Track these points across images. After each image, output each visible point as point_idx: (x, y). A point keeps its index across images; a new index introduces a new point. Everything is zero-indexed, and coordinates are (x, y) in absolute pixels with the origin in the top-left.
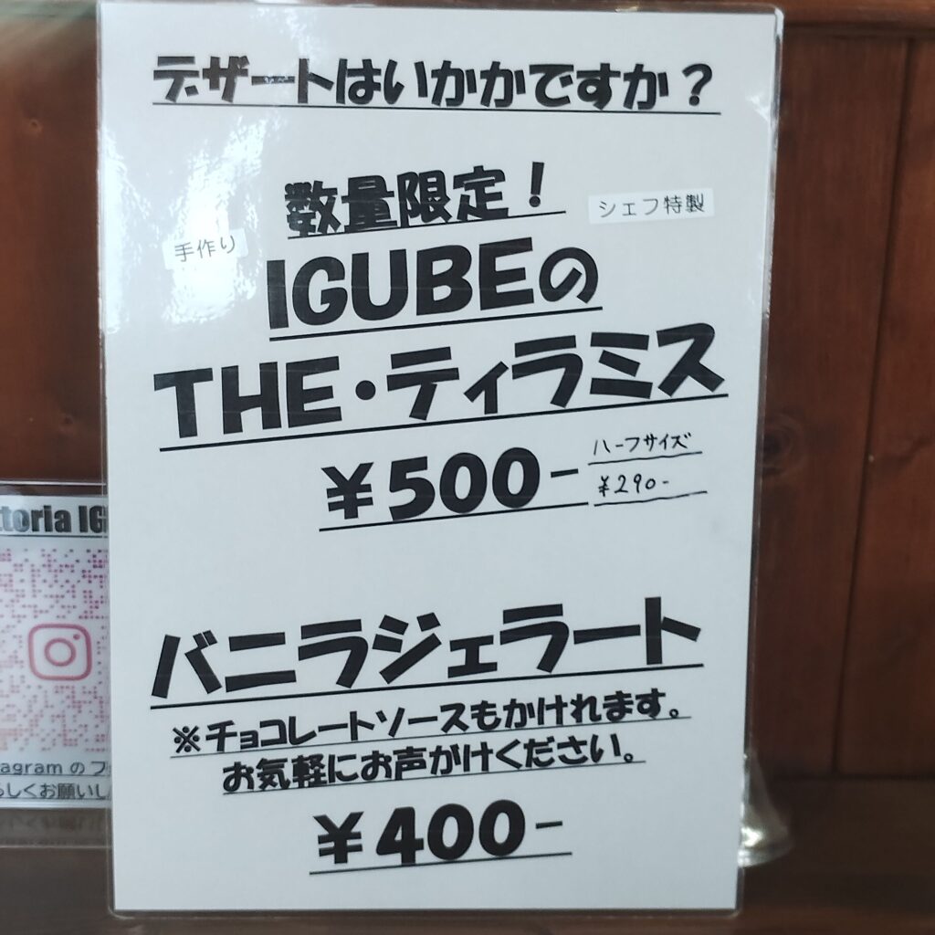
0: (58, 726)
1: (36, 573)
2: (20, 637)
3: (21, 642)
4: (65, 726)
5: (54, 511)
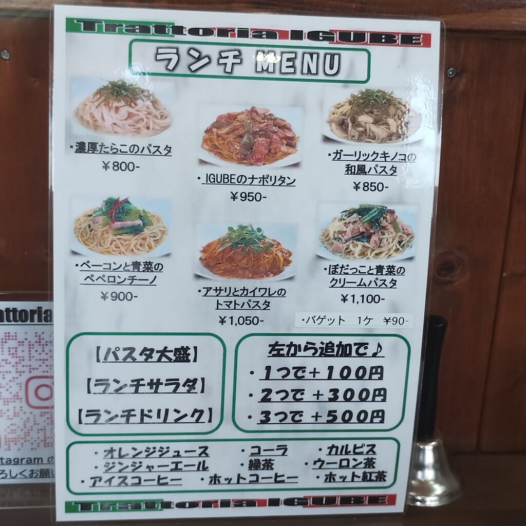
0: (41, 435)
1: (32, 347)
2: (21, 384)
3: (21, 387)
4: (45, 435)
5: (43, 310)
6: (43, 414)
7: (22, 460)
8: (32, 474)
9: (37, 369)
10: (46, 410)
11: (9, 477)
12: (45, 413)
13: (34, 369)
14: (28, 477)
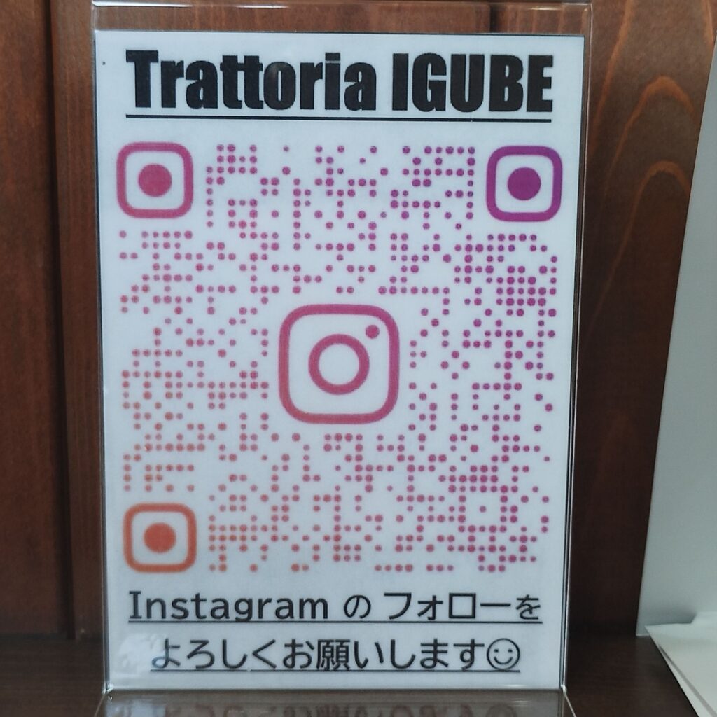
0: (325, 518)
1: (303, 198)
2: (265, 332)
3: (265, 343)
4: (337, 518)
5: (344, 64)
6: (333, 443)
7: (261, 604)
8: (293, 655)
9: (319, 279)
10: (344, 429)
11: (218, 664)
12: (338, 437)
13: (307, 279)
14: (280, 666)
